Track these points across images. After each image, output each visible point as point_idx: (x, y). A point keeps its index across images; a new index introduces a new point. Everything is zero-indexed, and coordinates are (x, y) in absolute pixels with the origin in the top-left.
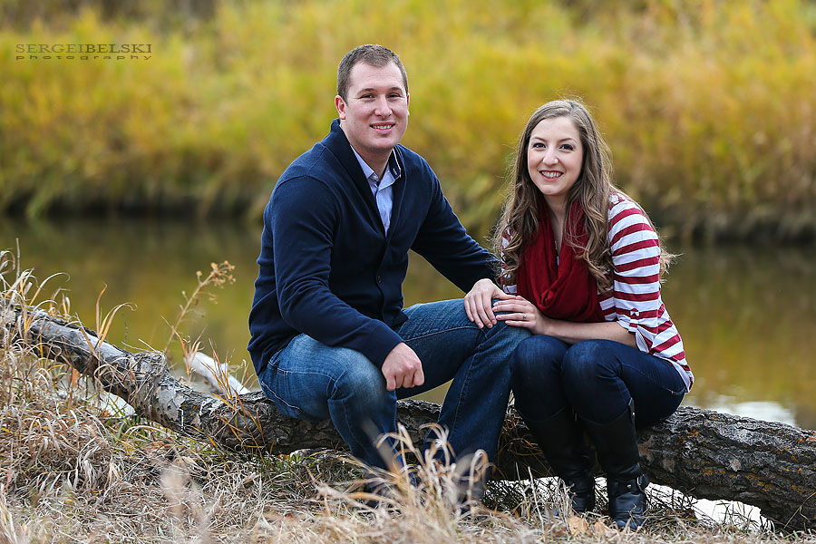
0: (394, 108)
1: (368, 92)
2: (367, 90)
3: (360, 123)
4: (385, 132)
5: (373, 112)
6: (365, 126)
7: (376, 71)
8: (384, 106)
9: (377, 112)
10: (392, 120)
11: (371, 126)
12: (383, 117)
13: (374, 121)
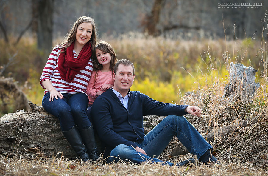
0: (129, 78)
1: (122, 73)
2: (122, 72)
3: (119, 81)
4: (125, 85)
5: (123, 79)
6: (120, 82)
7: (125, 67)
8: (126, 77)
9: (124, 79)
10: (128, 82)
11: (122, 83)
12: (125, 81)
13: (123, 81)
